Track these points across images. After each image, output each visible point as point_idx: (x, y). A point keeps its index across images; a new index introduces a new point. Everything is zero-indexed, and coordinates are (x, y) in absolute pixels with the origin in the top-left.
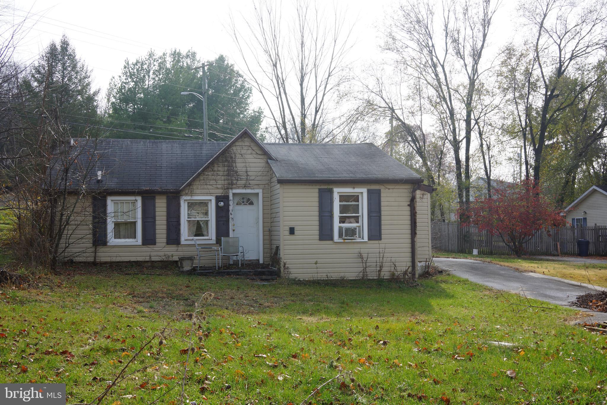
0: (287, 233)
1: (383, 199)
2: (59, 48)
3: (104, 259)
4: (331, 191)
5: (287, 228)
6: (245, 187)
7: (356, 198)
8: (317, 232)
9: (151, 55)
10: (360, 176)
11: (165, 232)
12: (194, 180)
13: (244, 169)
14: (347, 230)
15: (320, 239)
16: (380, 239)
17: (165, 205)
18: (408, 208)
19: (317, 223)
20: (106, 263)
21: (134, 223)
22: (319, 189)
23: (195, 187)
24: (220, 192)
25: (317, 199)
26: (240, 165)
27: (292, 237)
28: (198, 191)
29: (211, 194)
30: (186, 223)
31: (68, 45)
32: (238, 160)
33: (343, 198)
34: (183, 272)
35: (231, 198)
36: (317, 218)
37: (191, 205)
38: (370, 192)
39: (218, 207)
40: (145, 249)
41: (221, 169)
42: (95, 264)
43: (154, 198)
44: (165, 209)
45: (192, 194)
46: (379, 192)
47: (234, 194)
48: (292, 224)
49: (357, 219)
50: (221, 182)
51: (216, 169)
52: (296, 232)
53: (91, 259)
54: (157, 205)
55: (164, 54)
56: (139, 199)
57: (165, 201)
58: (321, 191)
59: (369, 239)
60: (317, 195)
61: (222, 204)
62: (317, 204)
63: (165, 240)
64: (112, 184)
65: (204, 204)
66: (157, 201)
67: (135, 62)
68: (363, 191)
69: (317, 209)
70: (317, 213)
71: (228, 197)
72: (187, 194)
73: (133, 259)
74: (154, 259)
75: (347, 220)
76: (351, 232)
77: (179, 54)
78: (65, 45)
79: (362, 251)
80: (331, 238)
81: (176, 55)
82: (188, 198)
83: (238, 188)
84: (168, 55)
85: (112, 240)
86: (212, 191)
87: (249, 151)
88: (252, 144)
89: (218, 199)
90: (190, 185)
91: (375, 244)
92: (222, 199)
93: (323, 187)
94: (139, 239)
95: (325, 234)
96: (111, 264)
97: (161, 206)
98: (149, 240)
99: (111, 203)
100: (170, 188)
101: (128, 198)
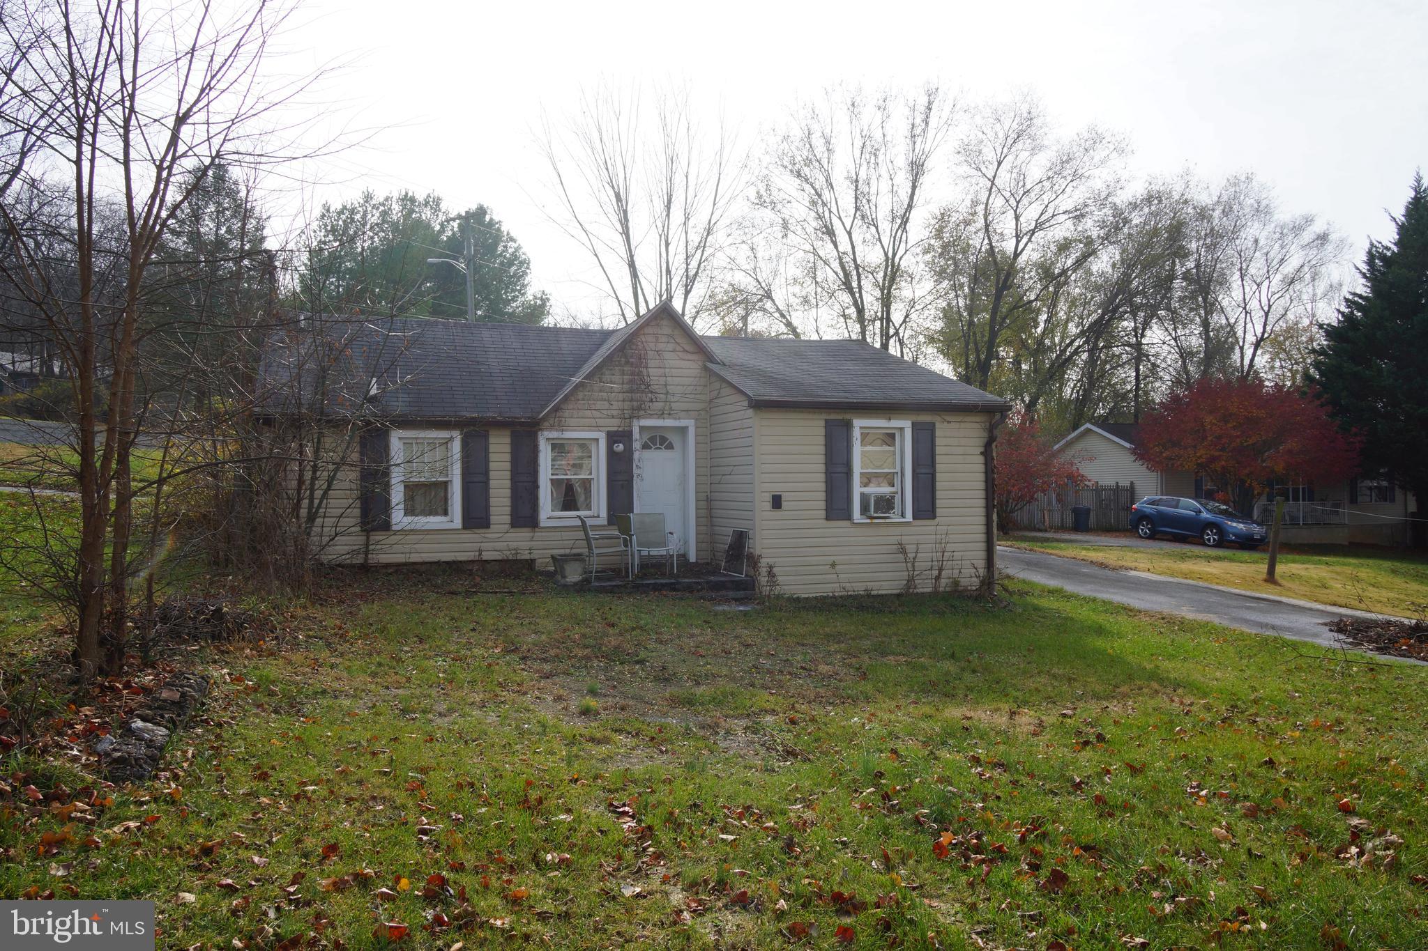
0: (768, 506)
1: (938, 441)
3: (384, 558)
4: (848, 425)
5: (768, 497)
6: (661, 414)
7: (891, 439)
8: (822, 505)
10: (898, 396)
11: (507, 501)
12: (567, 399)
13: (662, 380)
14: (877, 499)
15: (827, 519)
16: (934, 517)
17: (508, 449)
18: (981, 459)
19: (822, 486)
20: (387, 566)
21: (445, 485)
22: (826, 421)
23: (567, 413)
24: (614, 424)
25: (822, 440)
26: (654, 372)
27: (777, 513)
28: (572, 422)
29: (598, 428)
30: (549, 484)
32: (651, 363)
33: (868, 438)
34: (565, 586)
35: (636, 435)
36: (822, 477)
37: (559, 448)
38: (917, 428)
39: (610, 455)
40: (469, 536)
41: (616, 379)
42: (366, 569)
43: (486, 437)
44: (508, 457)
45: (562, 427)
46: (931, 428)
47: (642, 428)
48: (777, 489)
50: (618, 403)
51: (607, 377)
52: (784, 504)
53: (357, 559)
54: (492, 448)
56: (454, 437)
57: (508, 440)
58: (829, 425)
59: (914, 517)
60: (822, 431)
61: (619, 447)
62: (822, 449)
63: (507, 519)
64: (399, 406)
66: (492, 440)
68: (904, 426)
69: (822, 459)
70: (822, 468)
71: (630, 433)
72: (552, 428)
73: (445, 557)
74: (487, 556)
75: (874, 480)
76: (885, 504)
79: (905, 540)
80: (848, 516)
82: (554, 434)
83: (651, 416)
85: (398, 518)
86: (601, 422)
87: (671, 346)
88: (676, 332)
89: (613, 438)
90: (557, 409)
91: (926, 526)
92: (620, 437)
93: (833, 416)
94: (456, 516)
95: (837, 507)
96: (398, 568)
97: (500, 450)
98: (476, 517)
99: (397, 441)
100: (519, 413)
101: (435, 435)
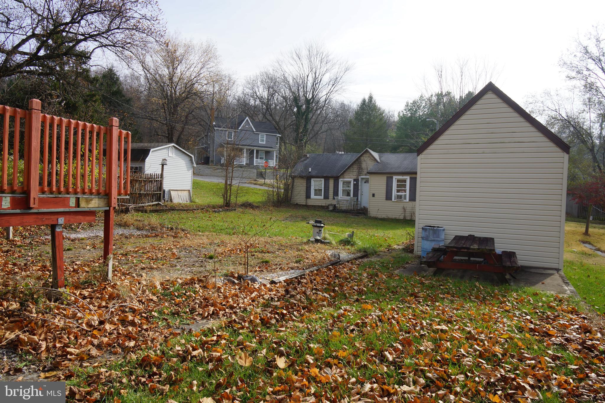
0: (372, 196)
2: (367, 101)
3: (310, 204)
4: (392, 178)
5: (372, 194)
6: (366, 175)
7: (405, 181)
8: (385, 196)
10: (408, 170)
12: (345, 172)
13: (366, 167)
14: (398, 196)
15: (386, 199)
16: (415, 201)
17: (333, 182)
19: (385, 192)
20: (310, 206)
21: (321, 190)
22: (387, 177)
23: (345, 175)
24: (355, 177)
25: (385, 181)
26: (364, 165)
27: (374, 198)
28: (346, 177)
29: (351, 178)
30: (342, 191)
32: (364, 163)
33: (398, 181)
34: (329, 210)
35: (360, 180)
36: (385, 190)
37: (344, 183)
38: (411, 178)
39: (354, 184)
40: (325, 201)
41: (355, 167)
42: (306, 206)
43: (329, 180)
44: (333, 184)
45: (344, 178)
46: (415, 178)
47: (362, 179)
48: (374, 192)
49: (405, 191)
50: (355, 173)
52: (375, 196)
53: (305, 204)
55: (432, 96)
56: (323, 180)
57: (333, 181)
59: (410, 200)
60: (386, 179)
61: (355, 182)
62: (385, 183)
63: (332, 197)
64: (314, 174)
65: (350, 182)
67: (412, 102)
68: (408, 178)
69: (385, 186)
70: (385, 188)
71: (358, 179)
73: (320, 205)
74: (327, 205)
75: (401, 191)
76: (399, 197)
79: (405, 206)
80: (391, 200)
82: (342, 179)
83: (363, 175)
84: (433, 96)
85: (313, 196)
87: (369, 159)
88: (370, 156)
89: (354, 180)
90: (343, 174)
91: (412, 203)
92: (356, 180)
93: (388, 176)
94: (322, 197)
95: (388, 197)
96: (313, 206)
97: (331, 182)
98: (326, 197)
99: (313, 181)
100: (335, 175)
101: (319, 179)
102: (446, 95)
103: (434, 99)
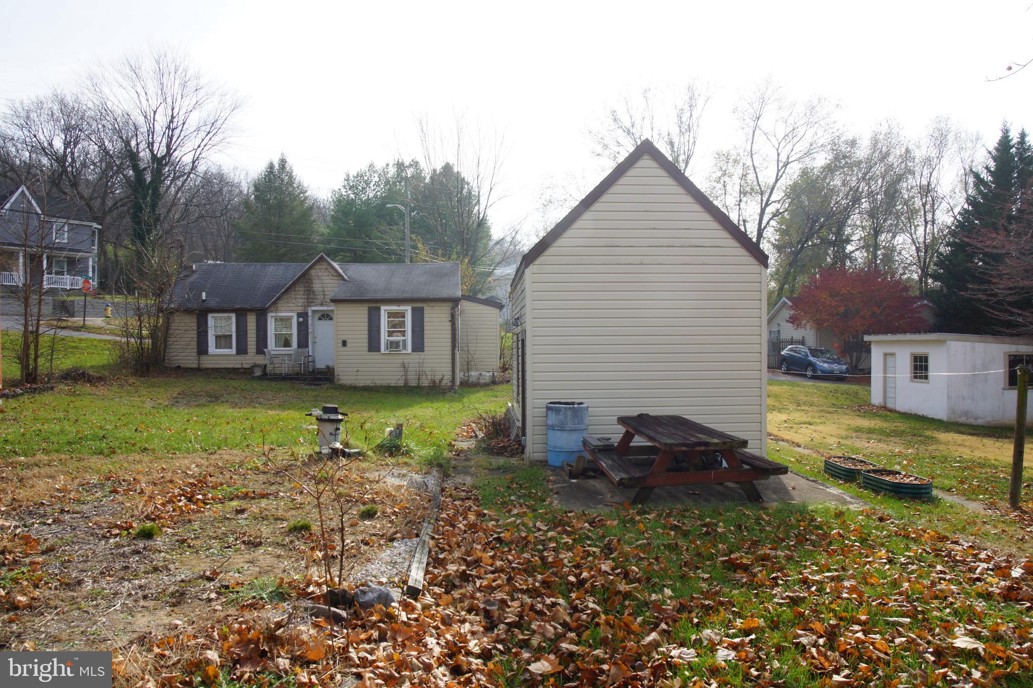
0: (341, 345)
1: (425, 316)
2: (277, 166)
3: (206, 366)
4: (379, 309)
5: (340, 341)
6: (322, 305)
7: (403, 316)
8: (367, 345)
9: (371, 166)
10: (407, 295)
11: (255, 343)
12: (279, 298)
13: (321, 289)
14: (392, 342)
15: (370, 350)
16: (423, 351)
17: (255, 320)
18: (450, 324)
19: (366, 336)
20: (208, 369)
21: (231, 336)
22: (368, 307)
23: (279, 305)
24: (300, 310)
25: (366, 316)
26: (317, 286)
27: (345, 349)
28: (282, 309)
29: (292, 311)
30: (273, 337)
31: (286, 162)
32: (316, 281)
33: (391, 315)
34: (253, 377)
35: (310, 314)
36: (366, 332)
37: (277, 320)
38: (414, 310)
39: (299, 323)
40: (239, 357)
41: (300, 290)
42: (199, 369)
43: (246, 315)
44: (255, 324)
45: (277, 311)
46: (422, 309)
47: (314, 311)
48: (344, 338)
49: (403, 333)
50: (301, 302)
51: (297, 289)
52: (348, 345)
53: (195, 366)
54: (248, 321)
55: (387, 165)
56: (233, 316)
57: (255, 317)
58: (370, 309)
59: (413, 351)
60: (366, 312)
61: (301, 319)
62: (366, 320)
63: (255, 351)
64: (212, 304)
65: (289, 319)
66: (248, 317)
68: (408, 309)
69: (366, 324)
70: (366, 328)
71: (307, 313)
72: (272, 312)
73: (231, 366)
74: (245, 366)
75: (395, 334)
76: (394, 345)
77: (402, 164)
78: (283, 163)
79: (406, 361)
80: (379, 350)
81: (400, 166)
82: (273, 314)
83: (316, 305)
84: (391, 165)
85: (212, 349)
86: (295, 308)
87: (326, 274)
88: (329, 267)
89: (299, 315)
90: (275, 303)
91: (416, 355)
92: (303, 315)
93: (371, 305)
94: (233, 351)
95: (373, 345)
96: (213, 369)
97: (251, 321)
98: (242, 350)
99: (211, 319)
100: (259, 306)
101: (226, 315)
102: (411, 165)
103: (392, 171)
